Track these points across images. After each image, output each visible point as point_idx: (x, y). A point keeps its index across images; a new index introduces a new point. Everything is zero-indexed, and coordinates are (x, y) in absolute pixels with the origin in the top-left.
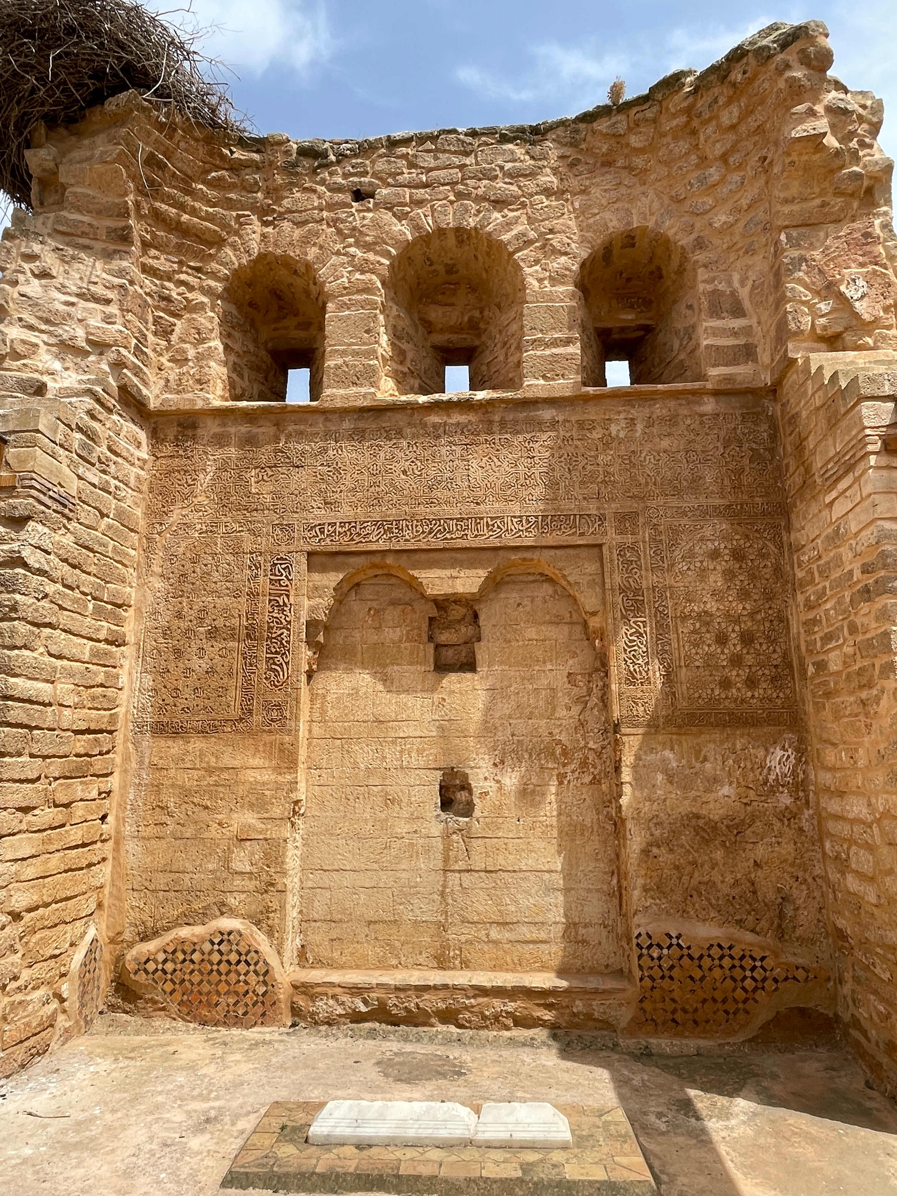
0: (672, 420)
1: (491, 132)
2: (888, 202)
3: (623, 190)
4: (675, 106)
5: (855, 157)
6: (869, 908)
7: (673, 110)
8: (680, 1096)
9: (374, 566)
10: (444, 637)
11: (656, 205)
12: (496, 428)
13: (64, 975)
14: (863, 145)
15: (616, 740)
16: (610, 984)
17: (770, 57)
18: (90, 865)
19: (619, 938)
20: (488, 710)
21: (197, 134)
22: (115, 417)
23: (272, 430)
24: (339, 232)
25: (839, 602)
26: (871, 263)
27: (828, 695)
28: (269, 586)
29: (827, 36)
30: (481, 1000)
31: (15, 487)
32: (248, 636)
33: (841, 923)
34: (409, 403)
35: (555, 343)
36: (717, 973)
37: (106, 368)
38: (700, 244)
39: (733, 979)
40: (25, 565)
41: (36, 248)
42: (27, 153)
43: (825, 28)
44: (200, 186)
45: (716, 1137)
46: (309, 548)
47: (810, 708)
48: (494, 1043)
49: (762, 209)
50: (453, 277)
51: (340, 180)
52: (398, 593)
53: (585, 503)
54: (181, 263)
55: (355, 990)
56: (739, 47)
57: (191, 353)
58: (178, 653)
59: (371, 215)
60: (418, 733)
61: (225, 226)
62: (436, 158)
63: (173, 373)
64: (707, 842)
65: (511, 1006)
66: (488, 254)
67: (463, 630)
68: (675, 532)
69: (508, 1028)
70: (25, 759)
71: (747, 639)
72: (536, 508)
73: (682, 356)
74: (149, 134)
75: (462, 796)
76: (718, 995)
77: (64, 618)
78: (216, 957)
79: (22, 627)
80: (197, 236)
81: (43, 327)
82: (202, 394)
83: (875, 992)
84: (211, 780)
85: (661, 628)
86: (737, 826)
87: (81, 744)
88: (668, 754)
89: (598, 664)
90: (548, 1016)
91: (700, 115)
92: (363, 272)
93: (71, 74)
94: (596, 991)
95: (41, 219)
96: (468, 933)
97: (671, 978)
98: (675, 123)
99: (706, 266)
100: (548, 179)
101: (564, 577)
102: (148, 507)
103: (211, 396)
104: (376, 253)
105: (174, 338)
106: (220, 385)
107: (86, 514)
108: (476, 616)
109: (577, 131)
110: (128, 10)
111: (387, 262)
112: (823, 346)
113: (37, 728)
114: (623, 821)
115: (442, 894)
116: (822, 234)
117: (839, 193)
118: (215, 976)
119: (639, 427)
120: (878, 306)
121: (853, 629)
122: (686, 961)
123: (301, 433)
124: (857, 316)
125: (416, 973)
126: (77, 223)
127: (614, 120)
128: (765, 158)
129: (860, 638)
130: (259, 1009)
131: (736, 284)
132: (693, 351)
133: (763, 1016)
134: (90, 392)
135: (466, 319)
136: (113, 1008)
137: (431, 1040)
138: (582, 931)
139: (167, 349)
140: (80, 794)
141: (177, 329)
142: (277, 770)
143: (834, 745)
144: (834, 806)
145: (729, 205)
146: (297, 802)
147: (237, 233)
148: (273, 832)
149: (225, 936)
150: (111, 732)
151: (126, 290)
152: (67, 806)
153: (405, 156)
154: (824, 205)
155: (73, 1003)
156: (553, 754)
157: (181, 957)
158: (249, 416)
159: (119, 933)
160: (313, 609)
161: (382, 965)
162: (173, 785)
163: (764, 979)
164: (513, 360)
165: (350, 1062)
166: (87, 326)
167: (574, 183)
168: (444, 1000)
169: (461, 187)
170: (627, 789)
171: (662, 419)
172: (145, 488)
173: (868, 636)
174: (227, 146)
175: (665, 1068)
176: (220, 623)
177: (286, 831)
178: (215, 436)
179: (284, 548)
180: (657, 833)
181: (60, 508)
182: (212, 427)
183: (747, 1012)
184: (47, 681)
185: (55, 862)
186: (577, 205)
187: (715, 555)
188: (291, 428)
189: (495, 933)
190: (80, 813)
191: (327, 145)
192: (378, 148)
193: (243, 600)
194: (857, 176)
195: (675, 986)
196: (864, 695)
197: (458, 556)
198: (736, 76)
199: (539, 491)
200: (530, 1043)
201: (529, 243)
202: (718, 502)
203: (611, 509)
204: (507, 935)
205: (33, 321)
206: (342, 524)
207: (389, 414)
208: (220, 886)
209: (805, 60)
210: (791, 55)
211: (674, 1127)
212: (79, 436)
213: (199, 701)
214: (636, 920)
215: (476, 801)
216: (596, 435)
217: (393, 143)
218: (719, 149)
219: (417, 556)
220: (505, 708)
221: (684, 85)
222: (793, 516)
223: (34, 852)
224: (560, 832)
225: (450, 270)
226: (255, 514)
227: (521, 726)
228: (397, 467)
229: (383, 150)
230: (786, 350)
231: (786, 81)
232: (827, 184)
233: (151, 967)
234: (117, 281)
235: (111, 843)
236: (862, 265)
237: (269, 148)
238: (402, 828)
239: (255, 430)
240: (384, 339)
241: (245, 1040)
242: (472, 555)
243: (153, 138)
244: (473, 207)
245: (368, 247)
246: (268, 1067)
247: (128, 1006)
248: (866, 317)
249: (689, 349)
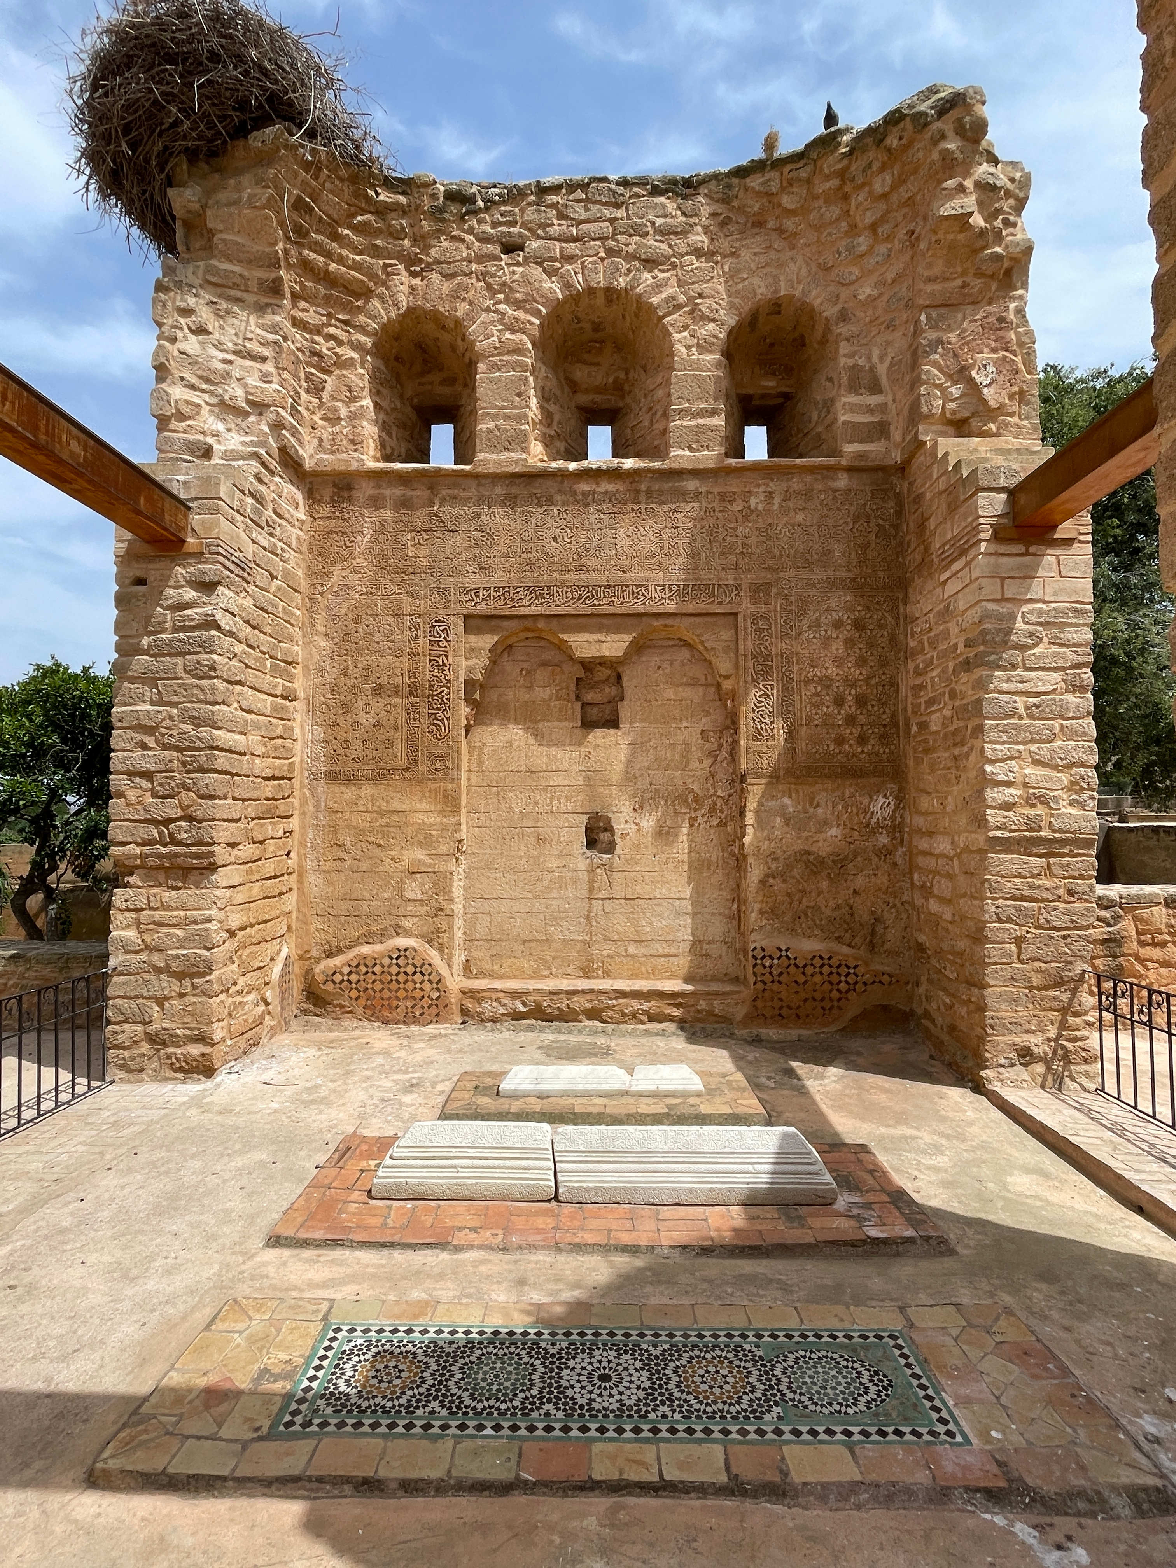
0: (807, 494)
1: (642, 182)
2: (1025, 285)
3: (773, 255)
4: (829, 166)
5: (998, 237)
6: (944, 925)
7: (827, 171)
8: (785, 1066)
9: (527, 629)
10: (589, 697)
11: (804, 272)
12: (642, 497)
13: (267, 984)
14: (1007, 223)
15: (743, 789)
16: (728, 988)
17: (926, 125)
18: (281, 894)
19: (737, 952)
20: (629, 762)
21: (343, 172)
22: (277, 479)
23: (426, 493)
24: (489, 287)
25: (943, 671)
26: (1002, 349)
27: (927, 751)
28: (428, 647)
29: (984, 103)
30: (621, 1001)
31: (203, 554)
32: (411, 693)
33: (922, 938)
34: (560, 470)
35: (701, 413)
36: (818, 979)
37: (266, 429)
38: (844, 316)
39: (831, 983)
40: (218, 628)
41: (191, 301)
42: (171, 192)
43: (982, 95)
44: (347, 232)
45: (812, 1090)
46: (466, 612)
47: (911, 763)
48: (632, 1033)
49: (905, 284)
50: (600, 335)
51: (489, 229)
52: (547, 655)
53: (723, 574)
54: (329, 315)
55: (515, 994)
56: (898, 110)
57: (343, 412)
58: (346, 708)
59: (520, 270)
60: (566, 782)
61: (372, 276)
62: (587, 209)
63: (326, 432)
64: (815, 873)
65: (646, 1006)
66: (637, 315)
67: (607, 690)
68: (804, 603)
69: (643, 1023)
70: (229, 801)
71: (861, 701)
72: (678, 577)
73: (820, 429)
74: (296, 174)
75: (605, 836)
76: (818, 996)
77: (250, 676)
78: (394, 970)
79: (221, 685)
80: (345, 287)
81: (204, 386)
82: (356, 455)
83: (944, 990)
84: (383, 822)
85: (787, 691)
86: (842, 860)
87: (269, 789)
88: (786, 800)
89: (729, 722)
90: (677, 1013)
91: (853, 180)
92: (513, 332)
93: (214, 104)
94: (717, 994)
95: (191, 268)
96: (608, 949)
97: (780, 982)
98: (828, 185)
99: (848, 340)
100: (699, 238)
101: (702, 643)
102: (309, 567)
103: (365, 457)
104: (527, 311)
105: (325, 395)
106: (372, 445)
107: (260, 576)
108: (619, 677)
109: (729, 186)
110: (271, 32)
111: (538, 322)
112: (951, 430)
113: (237, 774)
114: (745, 857)
115: (588, 918)
116: (960, 316)
117: (979, 274)
118: (394, 986)
119: (777, 501)
120: (1004, 393)
121: (953, 695)
122: (792, 969)
123: (455, 498)
124: (984, 402)
125: (565, 982)
126: (228, 274)
127: (768, 176)
128: (913, 232)
129: (958, 703)
130: (434, 1010)
131: (875, 360)
132: (830, 425)
133: (853, 1010)
134: (256, 456)
135: (611, 380)
136: (305, 1012)
137: (580, 1032)
138: (706, 947)
139: (319, 407)
140: (270, 833)
141: (329, 386)
142: (442, 813)
143: (929, 793)
144: (923, 844)
145: (874, 278)
146: (460, 841)
147: (384, 284)
148: (441, 867)
149: (402, 953)
150: (290, 779)
151: (280, 346)
152: (261, 843)
153: (554, 206)
154: (965, 285)
155: (275, 1007)
156: (686, 801)
157: (364, 970)
158: (403, 479)
159: (307, 952)
160: (470, 669)
161: (536, 975)
162: (348, 826)
163: (856, 983)
164: (659, 426)
165: (517, 1047)
166: (245, 386)
167: (724, 244)
168: (590, 1001)
169: (611, 243)
170: (750, 830)
171: (798, 493)
172: (304, 549)
173: (965, 702)
174: (373, 187)
175: (773, 1049)
176: (384, 680)
177: (452, 866)
178: (370, 498)
179: (441, 611)
180: (773, 867)
181: (241, 573)
182: (366, 490)
183: (840, 1008)
184: (241, 733)
185: (256, 890)
186: (726, 268)
187: (838, 625)
188: (445, 492)
189: (632, 949)
190: (271, 849)
191: (474, 189)
192: (527, 195)
193: (405, 659)
194: (998, 257)
195: (783, 988)
196: (957, 752)
197: (605, 621)
198: (892, 141)
199: (682, 561)
200: (663, 1033)
201: (678, 307)
202: (844, 574)
203: (747, 579)
204: (643, 950)
205: (194, 380)
206: (497, 589)
207: (540, 481)
208: (395, 912)
209: (961, 131)
210: (946, 125)
211: (780, 1085)
212: (250, 500)
213: (367, 752)
214: (753, 937)
215: (618, 840)
216: (737, 507)
217: (543, 190)
218: (869, 218)
219: (567, 621)
220: (644, 761)
221: (839, 144)
222: (910, 590)
223: (241, 881)
224: (690, 868)
225: (597, 327)
226: (412, 576)
227: (659, 777)
228: (549, 534)
229: (533, 198)
230: (917, 433)
231: (940, 152)
232: (968, 264)
233: (338, 978)
234: (271, 337)
235: (295, 876)
236: (994, 350)
237: (415, 190)
238: (553, 864)
239: (409, 493)
240: (534, 402)
241: (424, 1034)
242: (618, 620)
243: (299, 179)
244: (624, 266)
245: (518, 305)
246: (450, 1052)
247: (318, 1011)
248: (993, 404)
249: (826, 422)
